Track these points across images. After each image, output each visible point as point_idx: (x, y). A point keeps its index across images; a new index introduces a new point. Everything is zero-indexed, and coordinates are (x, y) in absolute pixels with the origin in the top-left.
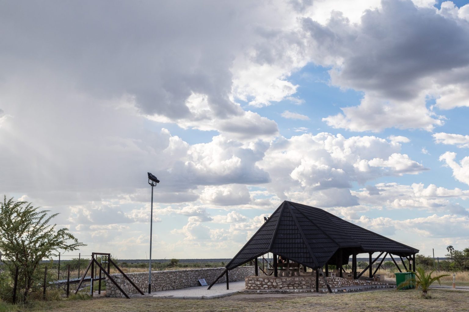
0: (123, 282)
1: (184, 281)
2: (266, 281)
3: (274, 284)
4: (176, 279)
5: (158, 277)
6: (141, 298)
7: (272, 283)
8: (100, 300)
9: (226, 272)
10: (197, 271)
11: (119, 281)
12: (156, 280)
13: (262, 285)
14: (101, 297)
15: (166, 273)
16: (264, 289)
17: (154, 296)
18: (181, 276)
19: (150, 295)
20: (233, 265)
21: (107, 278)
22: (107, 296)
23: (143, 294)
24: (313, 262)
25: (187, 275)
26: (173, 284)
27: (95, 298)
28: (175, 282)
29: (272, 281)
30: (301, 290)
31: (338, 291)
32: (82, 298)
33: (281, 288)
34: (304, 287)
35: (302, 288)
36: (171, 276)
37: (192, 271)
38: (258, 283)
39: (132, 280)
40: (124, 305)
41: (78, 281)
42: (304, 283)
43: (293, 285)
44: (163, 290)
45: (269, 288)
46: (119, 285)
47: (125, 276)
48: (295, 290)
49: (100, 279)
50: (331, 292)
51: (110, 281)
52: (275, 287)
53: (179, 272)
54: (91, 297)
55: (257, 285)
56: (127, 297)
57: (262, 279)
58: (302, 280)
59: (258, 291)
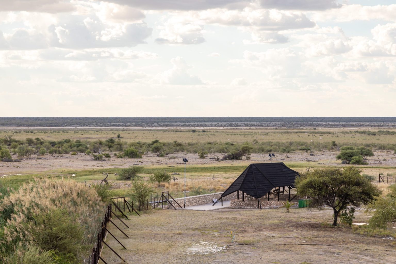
0: (174, 203)
1: (204, 201)
2: (238, 203)
3: (242, 204)
4: (199, 200)
5: (190, 200)
6: (181, 209)
7: (241, 204)
8: (166, 210)
9: (221, 198)
10: (212, 195)
11: (172, 203)
12: (189, 201)
13: (237, 205)
14: (166, 209)
15: (194, 198)
16: (237, 206)
17: (186, 209)
18: (202, 199)
19: (185, 209)
20: (224, 195)
21: (168, 202)
22: (168, 209)
23: (182, 208)
24: (257, 195)
25: (206, 198)
26: (198, 203)
27: (164, 209)
28: (198, 202)
29: (240, 203)
30: (251, 207)
31: (269, 208)
32: (159, 209)
33: (244, 206)
34: (255, 206)
35: (254, 206)
36: (196, 199)
37: (209, 195)
38: (235, 203)
39: (177, 202)
40: (174, 213)
41: (158, 203)
42: (255, 204)
43: (250, 205)
44: (192, 205)
45: (239, 206)
46: (172, 204)
47: (175, 201)
48: (249, 207)
49: (165, 202)
50: (261, 208)
51: (169, 203)
52: (242, 206)
53: (201, 197)
54: (162, 209)
55: (234, 204)
56: (176, 209)
57: (236, 202)
58: (254, 203)
59: (233, 207)
